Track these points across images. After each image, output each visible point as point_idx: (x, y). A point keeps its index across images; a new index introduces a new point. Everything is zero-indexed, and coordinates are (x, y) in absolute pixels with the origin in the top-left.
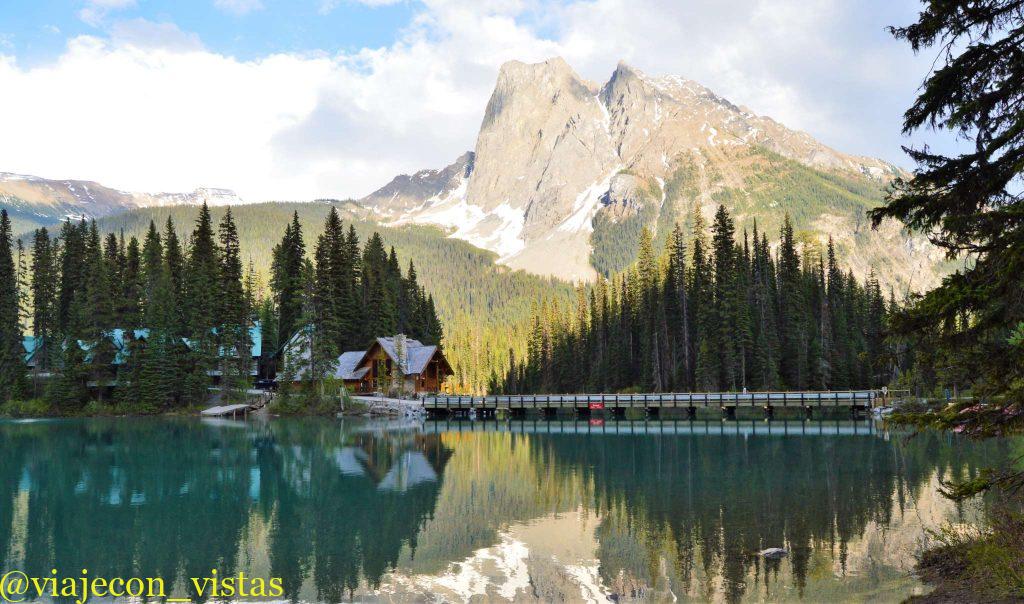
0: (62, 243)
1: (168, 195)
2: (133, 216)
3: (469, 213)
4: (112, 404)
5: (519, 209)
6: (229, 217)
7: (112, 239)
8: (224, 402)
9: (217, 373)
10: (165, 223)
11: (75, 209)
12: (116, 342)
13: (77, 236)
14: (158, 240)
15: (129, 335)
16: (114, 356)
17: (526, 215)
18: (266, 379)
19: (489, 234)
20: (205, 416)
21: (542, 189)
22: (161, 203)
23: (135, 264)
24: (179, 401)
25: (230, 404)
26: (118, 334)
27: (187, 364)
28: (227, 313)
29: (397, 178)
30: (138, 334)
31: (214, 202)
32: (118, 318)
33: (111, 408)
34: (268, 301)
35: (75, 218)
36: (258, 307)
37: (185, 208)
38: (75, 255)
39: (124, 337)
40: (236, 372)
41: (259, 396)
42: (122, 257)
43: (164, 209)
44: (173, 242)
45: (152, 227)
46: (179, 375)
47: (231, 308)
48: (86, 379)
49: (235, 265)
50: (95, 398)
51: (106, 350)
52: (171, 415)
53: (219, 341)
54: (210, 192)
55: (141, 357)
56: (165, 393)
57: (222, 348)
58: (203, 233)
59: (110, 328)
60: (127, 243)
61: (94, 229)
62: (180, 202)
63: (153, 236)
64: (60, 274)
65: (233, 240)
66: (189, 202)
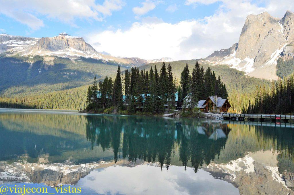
0: (131, 73)
1: (155, 60)
2: (147, 66)
3: (236, 61)
4: (142, 112)
5: (252, 58)
6: (170, 65)
7: (142, 72)
8: (168, 112)
9: (167, 105)
10: (154, 67)
11: (134, 65)
12: (143, 97)
13: (134, 71)
14: (153, 71)
15: (146, 95)
16: (142, 101)
17: (254, 60)
18: (179, 107)
19: (243, 66)
20: (164, 116)
21: (260, 52)
22: (153, 62)
23: (147, 78)
24: (157, 112)
25: (170, 113)
26: (143, 95)
27: (159, 103)
28: (169, 90)
29: (215, 52)
30: (148, 95)
31: (166, 61)
32: (143, 91)
33: (142, 113)
34: (180, 86)
35: (134, 67)
36: (177, 88)
37: (159, 63)
38: (134, 76)
39: (145, 96)
40: (171, 105)
41: (177, 112)
42: (144, 76)
43: (154, 64)
44: (156, 72)
45: (151, 68)
46: (157, 106)
47: (170, 88)
48: (136, 106)
49: (171, 77)
50: (138, 111)
51: (141, 99)
52: (156, 116)
53: (167, 97)
54: (165, 59)
55: (149, 101)
56: (154, 110)
57: (168, 99)
58: (163, 69)
59: (141, 93)
60: (146, 73)
61: (138, 69)
62: (158, 62)
63: (151, 70)
64: (131, 80)
65: (171, 71)
66: (160, 62)
